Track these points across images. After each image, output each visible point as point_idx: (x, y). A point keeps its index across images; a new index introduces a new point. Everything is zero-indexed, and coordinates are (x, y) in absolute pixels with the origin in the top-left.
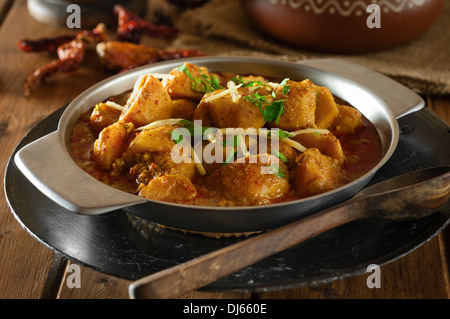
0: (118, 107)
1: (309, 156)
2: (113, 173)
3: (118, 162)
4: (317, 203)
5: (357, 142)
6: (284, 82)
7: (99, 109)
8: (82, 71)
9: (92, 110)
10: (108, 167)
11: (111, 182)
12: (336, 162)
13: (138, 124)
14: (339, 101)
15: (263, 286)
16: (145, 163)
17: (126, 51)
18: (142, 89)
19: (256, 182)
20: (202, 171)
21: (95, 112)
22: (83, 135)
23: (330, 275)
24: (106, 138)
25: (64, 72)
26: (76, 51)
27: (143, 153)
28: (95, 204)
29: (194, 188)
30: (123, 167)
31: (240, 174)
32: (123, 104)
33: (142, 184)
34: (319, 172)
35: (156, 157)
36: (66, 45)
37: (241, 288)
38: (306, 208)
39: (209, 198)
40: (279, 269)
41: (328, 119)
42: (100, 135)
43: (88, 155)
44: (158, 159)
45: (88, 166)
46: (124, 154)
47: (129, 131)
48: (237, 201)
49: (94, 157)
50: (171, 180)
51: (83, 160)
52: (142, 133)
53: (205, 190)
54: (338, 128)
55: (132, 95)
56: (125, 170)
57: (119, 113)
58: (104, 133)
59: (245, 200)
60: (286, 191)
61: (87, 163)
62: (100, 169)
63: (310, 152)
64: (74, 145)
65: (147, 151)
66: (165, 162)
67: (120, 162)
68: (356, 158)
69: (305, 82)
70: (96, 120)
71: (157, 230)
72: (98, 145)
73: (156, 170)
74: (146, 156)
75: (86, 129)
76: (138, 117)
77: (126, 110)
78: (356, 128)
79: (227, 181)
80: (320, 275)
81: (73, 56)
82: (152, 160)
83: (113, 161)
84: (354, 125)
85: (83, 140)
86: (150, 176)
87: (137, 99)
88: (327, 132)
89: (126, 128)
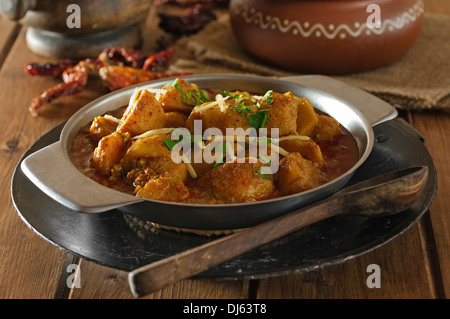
0: (115, 119)
1: (291, 159)
2: (111, 178)
3: (116, 168)
4: (300, 201)
5: (336, 148)
6: (268, 94)
7: (98, 122)
8: (86, 93)
9: (91, 123)
10: (107, 173)
11: (111, 185)
12: (317, 165)
13: (134, 134)
14: (319, 112)
15: (251, 274)
16: (141, 168)
17: (127, 75)
18: (137, 102)
19: (243, 183)
20: (194, 174)
21: (94, 124)
22: (83, 145)
23: (312, 264)
24: (105, 146)
25: (69, 94)
26: (80, 75)
27: (139, 159)
28: (96, 203)
29: (186, 189)
30: (121, 172)
31: (228, 175)
32: (120, 117)
33: (138, 187)
34: (301, 174)
35: (151, 162)
36: (70, 70)
37: (231, 276)
38: (290, 205)
39: (200, 198)
40: (266, 260)
41: (309, 127)
42: (100, 144)
43: (88, 163)
44: (152, 164)
45: (88, 172)
46: (122, 160)
47: (125, 140)
48: (225, 200)
49: (94, 164)
50: (165, 183)
51: (84, 167)
52: (138, 141)
53: (196, 191)
54: (318, 136)
55: (128, 109)
56: (122, 175)
57: (116, 125)
58: (103, 142)
59: (233, 199)
60: (271, 190)
61: (88, 170)
62: (100, 174)
63: (292, 155)
64: (75, 154)
65: (143, 157)
66: (159, 167)
67: (118, 168)
68: (334, 162)
69: (287, 94)
70: (96, 132)
71: (153, 230)
72: (98, 153)
73: (151, 174)
74: (142, 162)
75: (86, 140)
76: (134, 127)
77: (123, 122)
78: (334, 137)
79: (216, 183)
80: (302, 265)
81: (77, 79)
82: (147, 165)
83: (112, 167)
84: (333, 134)
85: (83, 150)
86: (145, 179)
87: (132, 111)
88: (308, 138)
89: (123, 137)
